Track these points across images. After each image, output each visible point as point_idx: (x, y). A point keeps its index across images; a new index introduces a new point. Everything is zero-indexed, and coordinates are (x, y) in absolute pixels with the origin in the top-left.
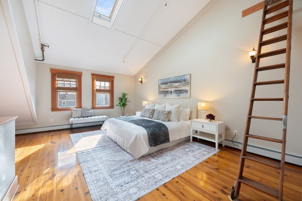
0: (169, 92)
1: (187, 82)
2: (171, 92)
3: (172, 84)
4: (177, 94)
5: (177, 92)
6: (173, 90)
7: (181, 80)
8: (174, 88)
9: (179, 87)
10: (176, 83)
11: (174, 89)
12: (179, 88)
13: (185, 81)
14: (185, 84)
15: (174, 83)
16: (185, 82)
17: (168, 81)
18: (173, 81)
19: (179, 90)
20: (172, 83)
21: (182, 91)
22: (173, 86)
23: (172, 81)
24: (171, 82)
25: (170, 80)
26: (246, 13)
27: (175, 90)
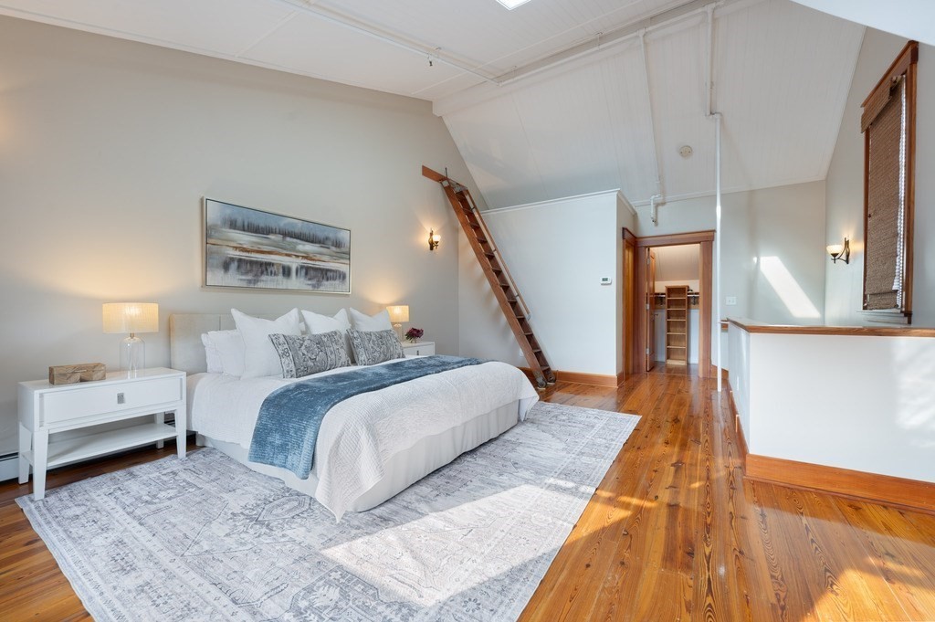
0: (274, 269)
1: (343, 250)
2: (286, 272)
3: (288, 239)
4: (310, 279)
5: (312, 273)
6: (294, 263)
7: (327, 238)
8: (297, 256)
9: (318, 257)
10: (307, 241)
11: (301, 261)
12: (317, 263)
13: (338, 244)
14: (338, 255)
15: (298, 241)
16: (338, 250)
17: (272, 223)
18: (297, 230)
19: (320, 269)
20: (291, 237)
21: (330, 274)
22: (294, 249)
23: (291, 229)
24: (285, 234)
25: (283, 223)
26: (427, 172)
27: (302, 267)
